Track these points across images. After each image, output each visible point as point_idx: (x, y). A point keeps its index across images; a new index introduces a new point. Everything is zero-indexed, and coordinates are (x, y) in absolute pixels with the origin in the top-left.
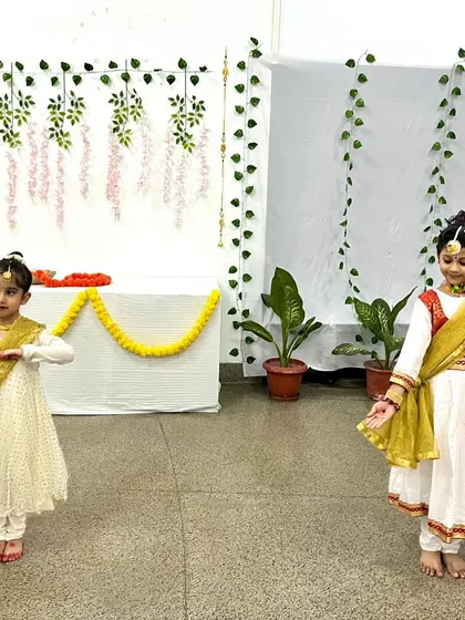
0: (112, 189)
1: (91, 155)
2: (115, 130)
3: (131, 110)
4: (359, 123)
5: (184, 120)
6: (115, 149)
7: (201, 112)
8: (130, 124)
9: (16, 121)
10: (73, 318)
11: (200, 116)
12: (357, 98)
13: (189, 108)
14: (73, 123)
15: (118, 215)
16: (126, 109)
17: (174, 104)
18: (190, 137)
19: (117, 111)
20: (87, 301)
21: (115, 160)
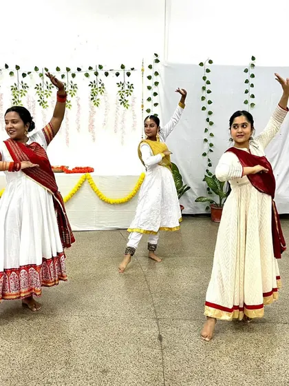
0: (91, 126)
1: (80, 111)
2: (92, 99)
3: (99, 89)
4: (209, 92)
5: (124, 93)
6: (92, 108)
7: (132, 89)
8: (99, 96)
9: (45, 96)
10: (79, 187)
11: (131, 91)
12: (207, 80)
13: (126, 88)
14: (72, 96)
15: (94, 139)
16: (97, 89)
17: (119, 86)
18: (127, 101)
19: (93, 90)
20: (85, 179)
21: (92, 113)
